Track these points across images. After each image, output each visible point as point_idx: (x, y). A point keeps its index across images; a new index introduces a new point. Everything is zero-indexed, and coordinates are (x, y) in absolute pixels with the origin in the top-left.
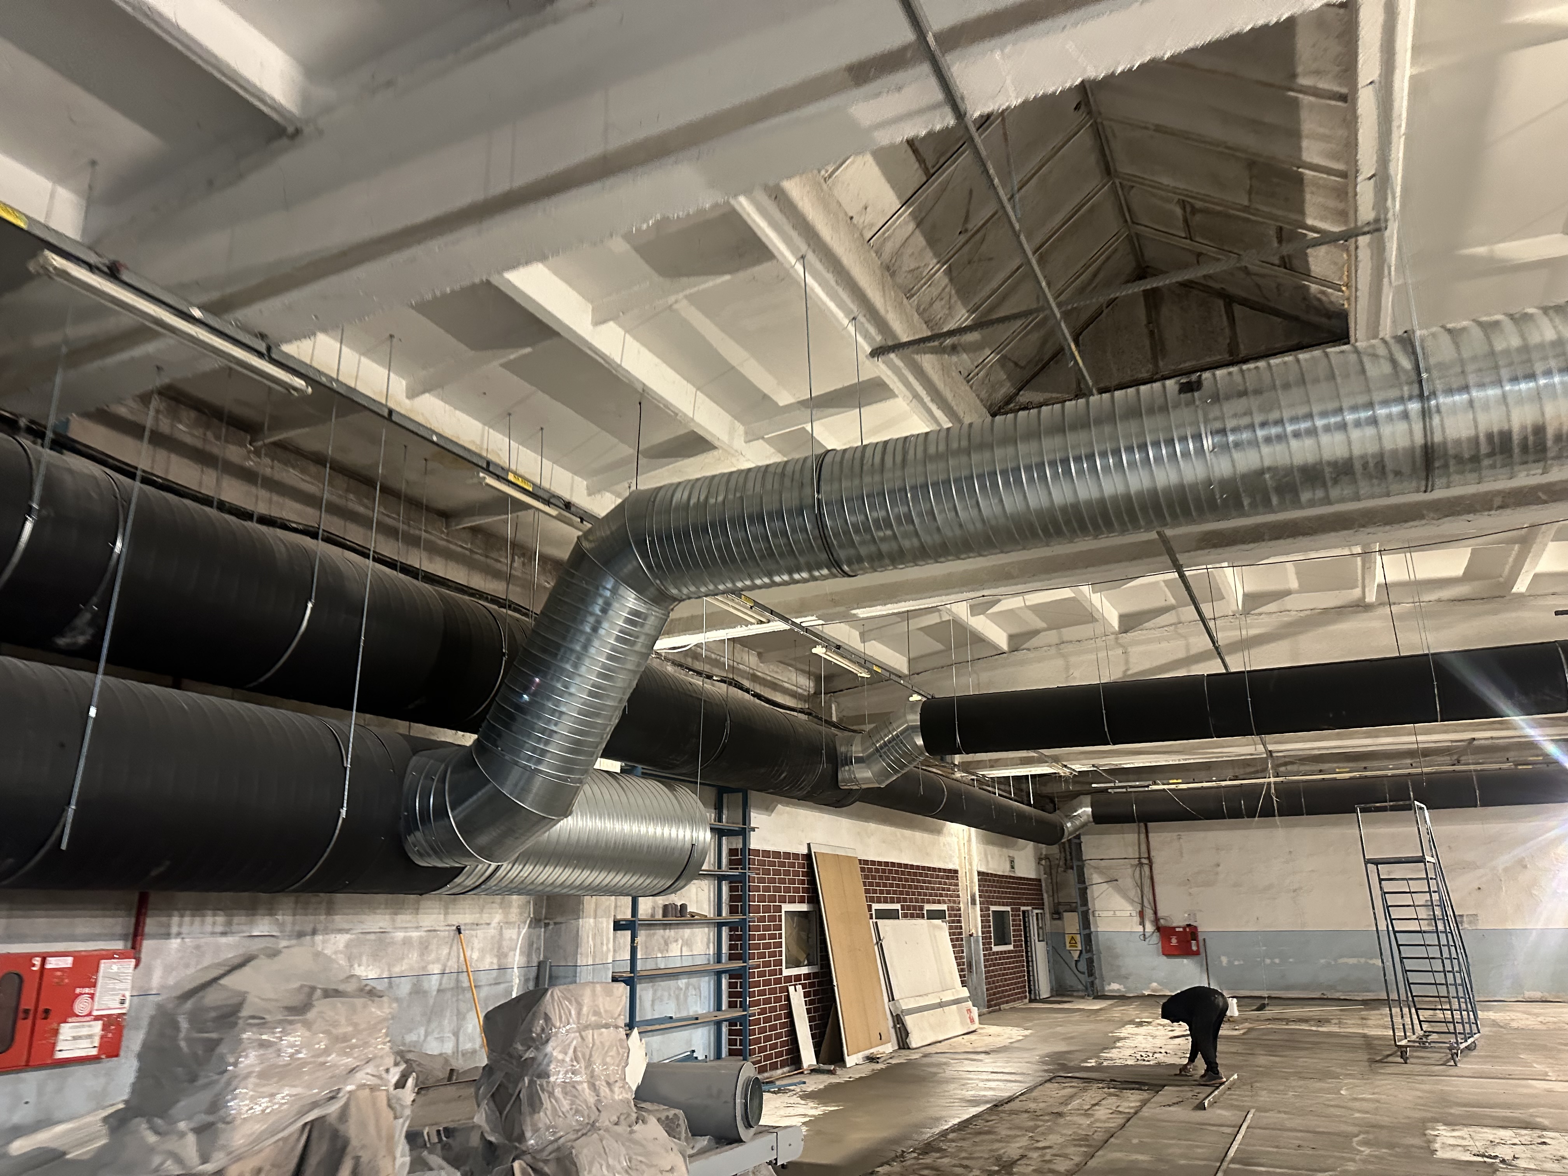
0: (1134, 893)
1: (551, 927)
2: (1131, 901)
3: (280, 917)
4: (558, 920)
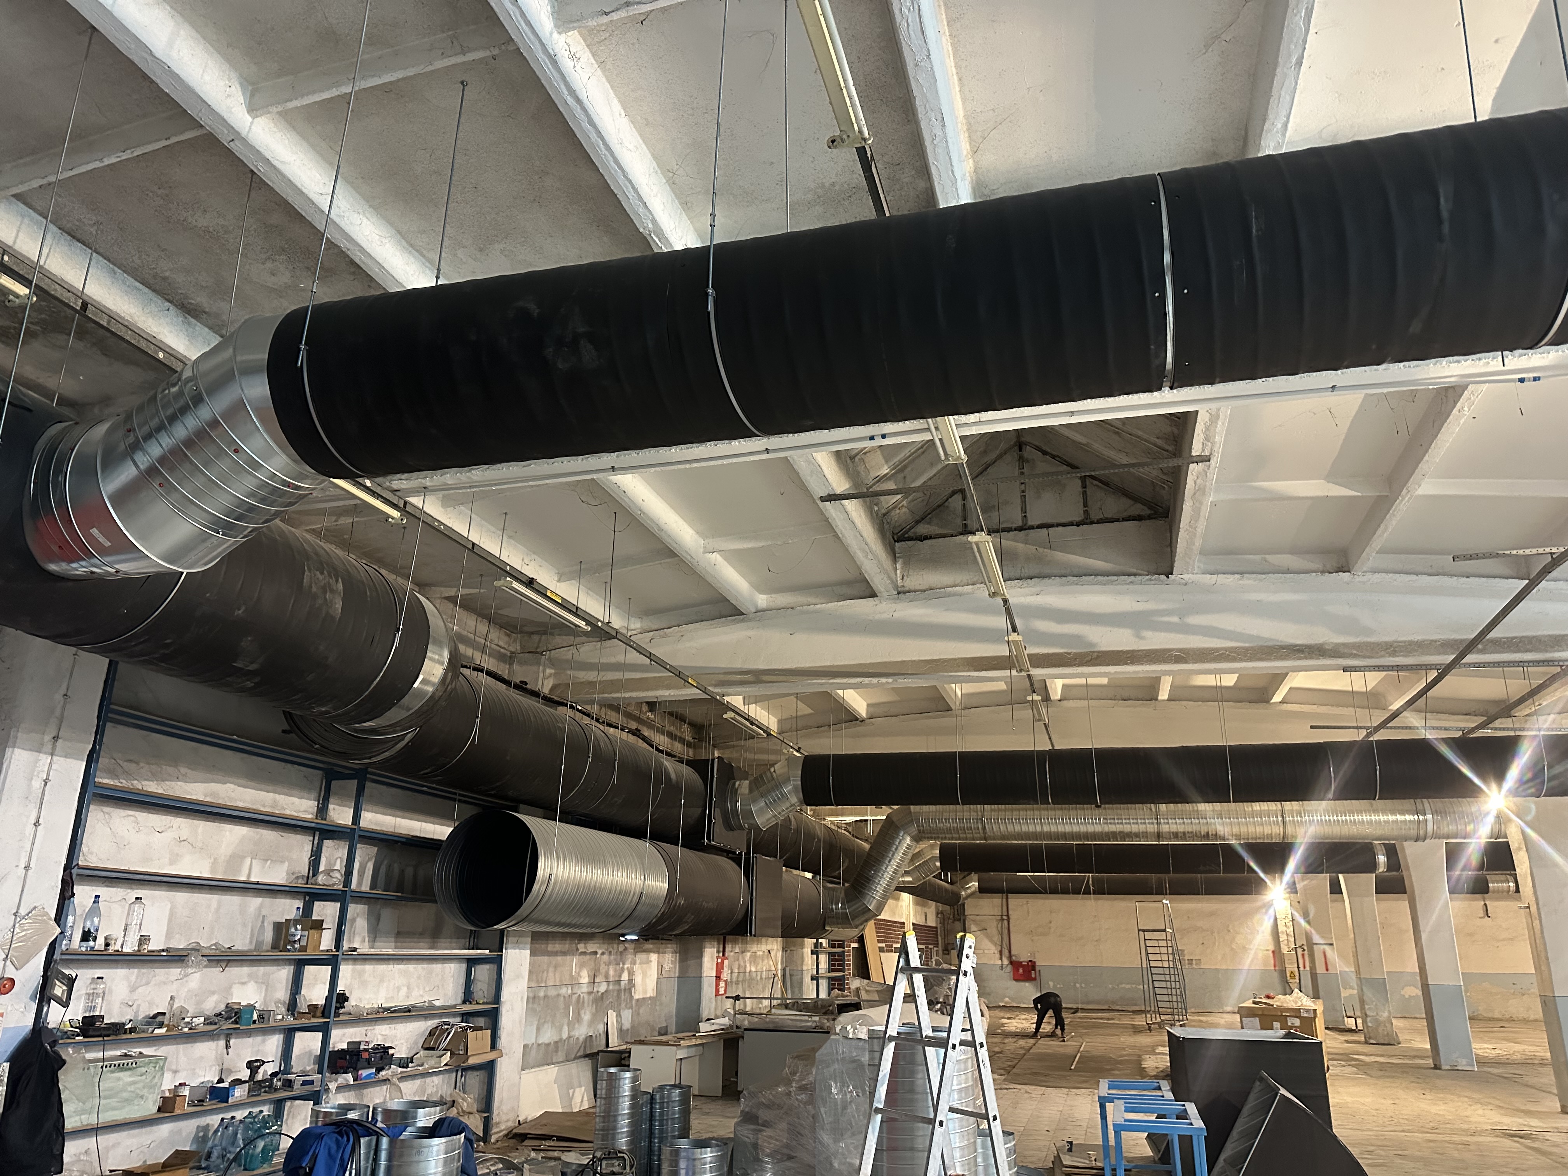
0: (997, 938)
1: (789, 952)
2: (995, 944)
4: (792, 949)
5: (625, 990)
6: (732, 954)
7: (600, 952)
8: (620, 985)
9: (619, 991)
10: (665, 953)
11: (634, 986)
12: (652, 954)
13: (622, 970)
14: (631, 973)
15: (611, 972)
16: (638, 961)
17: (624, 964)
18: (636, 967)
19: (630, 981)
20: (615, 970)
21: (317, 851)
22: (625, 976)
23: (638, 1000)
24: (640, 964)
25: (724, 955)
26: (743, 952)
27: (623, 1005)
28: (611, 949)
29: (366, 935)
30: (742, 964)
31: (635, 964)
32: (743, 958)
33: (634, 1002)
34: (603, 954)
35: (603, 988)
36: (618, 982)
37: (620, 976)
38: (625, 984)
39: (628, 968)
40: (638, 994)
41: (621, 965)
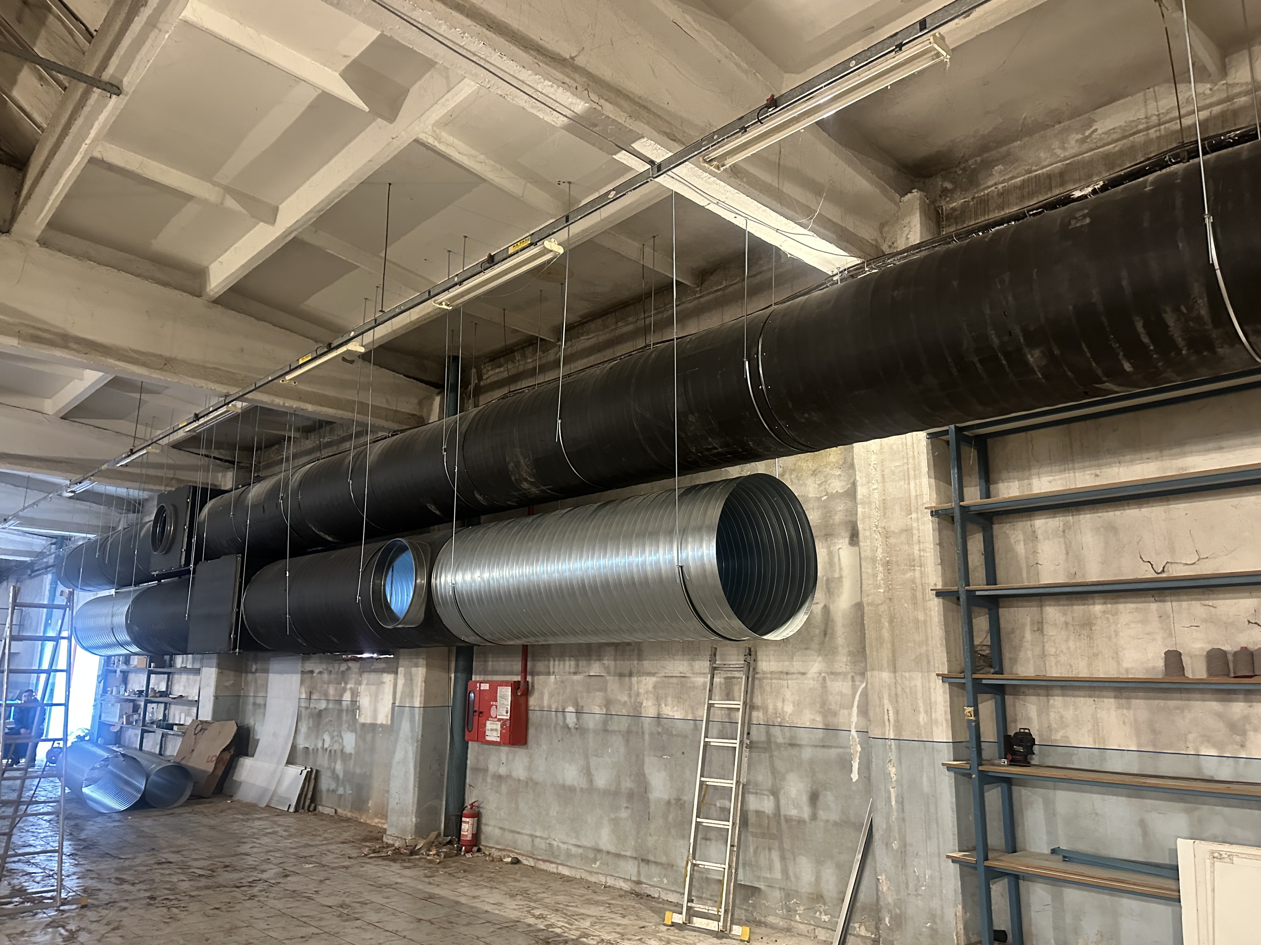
3: (606, 662)
5: (347, 711)
7: (317, 671)
8: (341, 705)
9: (340, 711)
11: (359, 708)
12: (385, 675)
13: (344, 690)
14: (355, 694)
15: (331, 691)
16: (365, 682)
17: (346, 683)
18: (362, 688)
19: (354, 702)
20: (336, 690)
22: (347, 697)
23: (363, 725)
24: (367, 684)
27: (345, 726)
28: (330, 668)
31: (360, 684)
33: (358, 726)
34: (320, 673)
35: (323, 705)
36: (340, 702)
37: (342, 696)
38: (347, 705)
39: (351, 689)
40: (365, 718)
41: (343, 685)
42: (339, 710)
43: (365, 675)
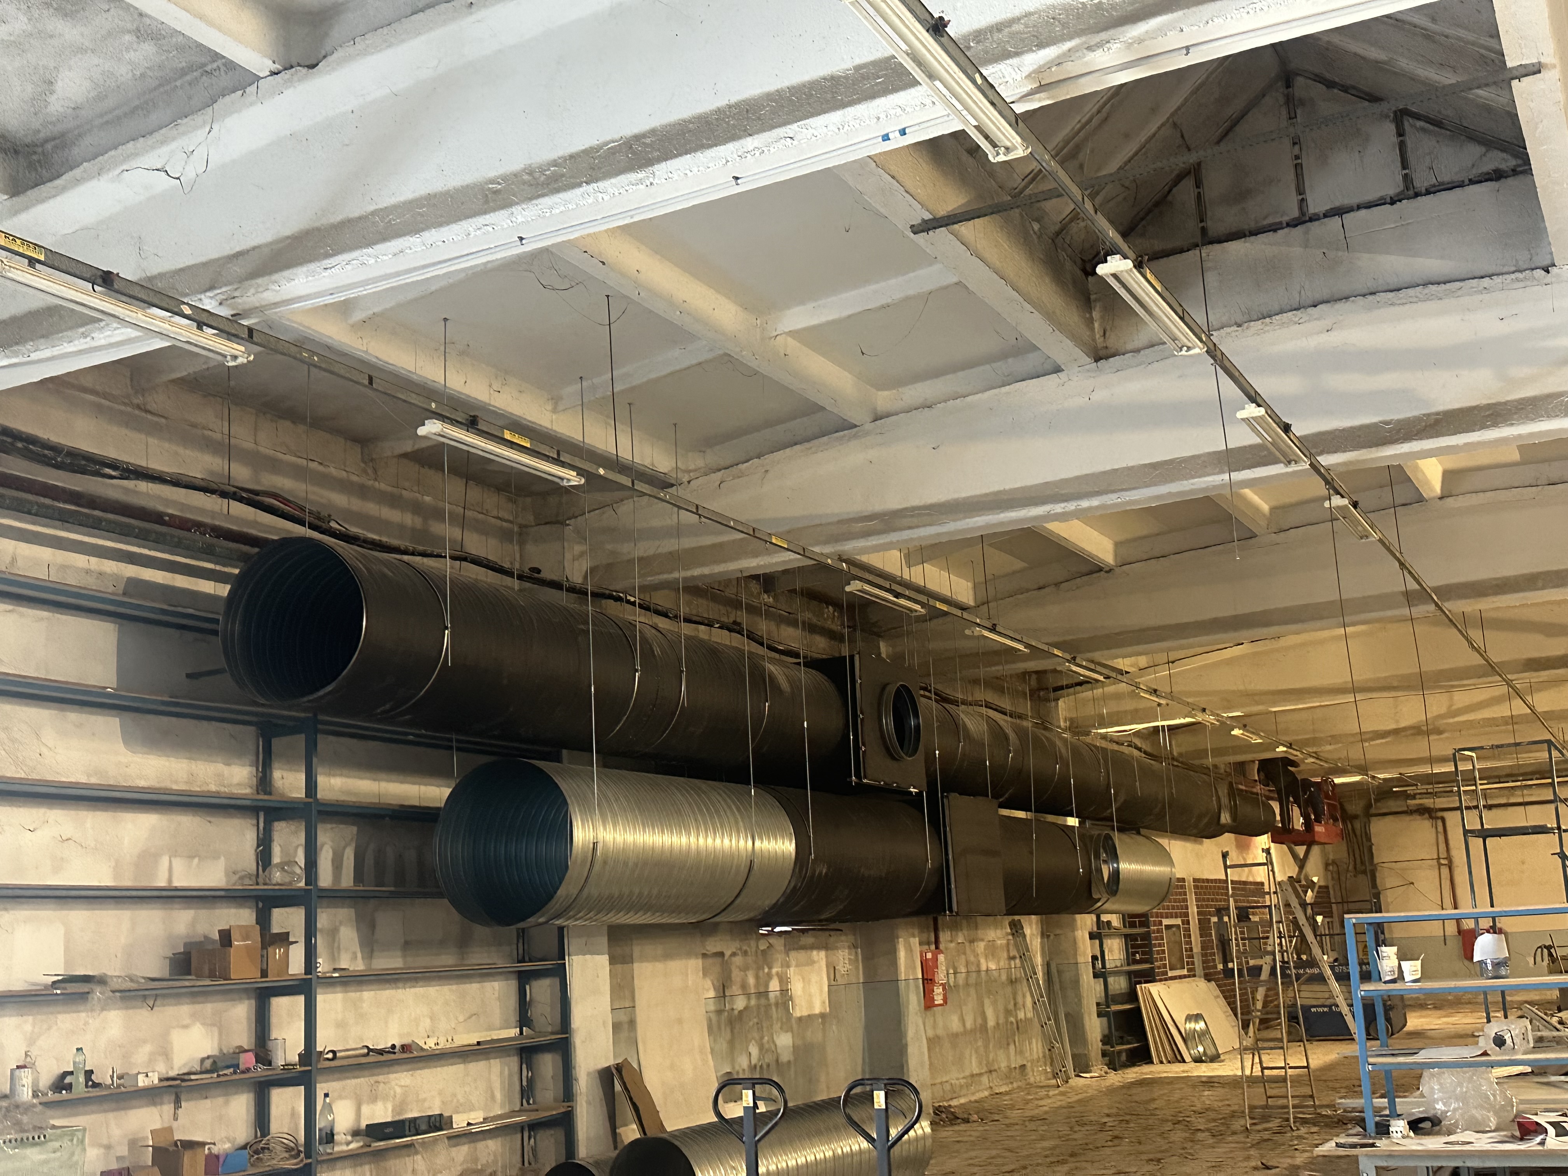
0: (1433, 896)
1: (1052, 937)
4: (1058, 932)
5: (777, 1004)
6: (952, 945)
7: (728, 953)
8: (767, 998)
9: (768, 1006)
10: (837, 948)
11: (791, 998)
12: (815, 953)
13: (769, 976)
14: (784, 980)
15: (751, 981)
16: (793, 963)
17: (770, 968)
18: (792, 972)
19: (784, 991)
20: (757, 977)
21: (264, 839)
22: (774, 985)
23: (800, 1019)
24: (797, 966)
25: (937, 948)
26: (972, 941)
27: (777, 1027)
28: (745, 948)
29: (358, 950)
30: (972, 959)
31: (788, 966)
32: (974, 951)
33: (794, 1022)
34: (734, 954)
35: (740, 1003)
36: (765, 994)
37: (767, 986)
38: (776, 997)
39: (777, 974)
40: (800, 1010)
41: (766, 970)
42: (765, 1006)
43: (793, 954)
